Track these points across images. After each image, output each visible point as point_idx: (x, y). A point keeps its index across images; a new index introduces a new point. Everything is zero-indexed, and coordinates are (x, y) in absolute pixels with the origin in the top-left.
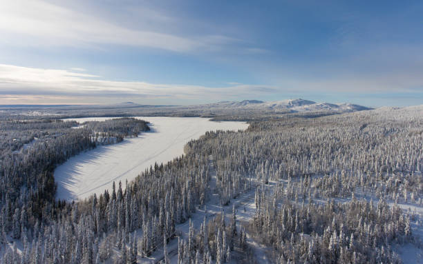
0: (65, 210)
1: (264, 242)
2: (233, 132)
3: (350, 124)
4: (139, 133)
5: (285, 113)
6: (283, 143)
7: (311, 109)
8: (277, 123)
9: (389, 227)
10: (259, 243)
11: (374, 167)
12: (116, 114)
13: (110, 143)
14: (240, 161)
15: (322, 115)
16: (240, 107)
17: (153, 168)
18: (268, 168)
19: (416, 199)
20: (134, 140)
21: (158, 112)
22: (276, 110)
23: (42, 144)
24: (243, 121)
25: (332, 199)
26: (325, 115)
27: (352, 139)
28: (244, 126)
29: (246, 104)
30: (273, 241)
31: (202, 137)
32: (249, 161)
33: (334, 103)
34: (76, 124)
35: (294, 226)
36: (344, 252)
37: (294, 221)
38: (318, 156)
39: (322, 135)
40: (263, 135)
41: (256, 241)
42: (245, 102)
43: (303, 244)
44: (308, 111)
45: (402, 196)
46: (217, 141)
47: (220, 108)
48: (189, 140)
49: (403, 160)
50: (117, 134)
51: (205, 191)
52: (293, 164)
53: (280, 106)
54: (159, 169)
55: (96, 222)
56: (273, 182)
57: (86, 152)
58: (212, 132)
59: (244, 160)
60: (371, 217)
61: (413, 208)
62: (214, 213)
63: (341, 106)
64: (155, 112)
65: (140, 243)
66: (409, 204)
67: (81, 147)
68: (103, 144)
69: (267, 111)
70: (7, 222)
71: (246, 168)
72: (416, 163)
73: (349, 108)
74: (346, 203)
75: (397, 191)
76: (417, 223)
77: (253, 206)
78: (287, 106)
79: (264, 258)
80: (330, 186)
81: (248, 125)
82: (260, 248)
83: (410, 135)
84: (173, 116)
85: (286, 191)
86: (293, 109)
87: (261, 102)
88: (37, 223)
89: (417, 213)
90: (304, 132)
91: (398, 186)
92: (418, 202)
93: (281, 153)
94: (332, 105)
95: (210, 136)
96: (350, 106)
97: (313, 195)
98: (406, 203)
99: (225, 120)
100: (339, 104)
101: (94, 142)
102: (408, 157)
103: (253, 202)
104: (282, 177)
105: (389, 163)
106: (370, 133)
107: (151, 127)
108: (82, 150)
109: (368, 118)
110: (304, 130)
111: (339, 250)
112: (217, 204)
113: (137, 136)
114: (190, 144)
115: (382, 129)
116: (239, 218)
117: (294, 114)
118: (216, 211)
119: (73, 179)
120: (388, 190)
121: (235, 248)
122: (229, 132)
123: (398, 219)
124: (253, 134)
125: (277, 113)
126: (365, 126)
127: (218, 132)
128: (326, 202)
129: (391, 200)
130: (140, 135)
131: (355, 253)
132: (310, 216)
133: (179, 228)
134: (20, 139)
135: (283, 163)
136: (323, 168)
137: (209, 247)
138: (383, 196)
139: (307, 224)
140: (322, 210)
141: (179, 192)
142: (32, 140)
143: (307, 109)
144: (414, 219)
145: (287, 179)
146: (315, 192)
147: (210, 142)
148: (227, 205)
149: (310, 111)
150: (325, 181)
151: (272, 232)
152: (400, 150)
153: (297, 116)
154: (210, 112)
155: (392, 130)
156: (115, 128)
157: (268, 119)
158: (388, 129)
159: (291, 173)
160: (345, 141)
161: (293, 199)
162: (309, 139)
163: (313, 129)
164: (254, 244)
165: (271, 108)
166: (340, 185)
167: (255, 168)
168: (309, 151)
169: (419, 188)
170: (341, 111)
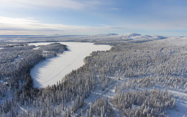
0: (39, 93)
1: (118, 108)
2: (104, 51)
3: (155, 49)
4: (63, 52)
5: (127, 40)
6: (126, 59)
8: (124, 46)
9: (167, 103)
11: (164, 72)
12: (51, 41)
13: (51, 57)
14: (108, 69)
15: (144, 41)
17: (72, 72)
18: (120, 73)
19: (179, 88)
21: (70, 39)
22: (123, 39)
23: (22, 59)
24: (108, 44)
25: (146, 89)
27: (156, 57)
30: (122, 107)
31: (90, 54)
32: (112, 70)
34: (34, 47)
38: (141, 67)
39: (144, 54)
40: (117, 54)
41: (115, 108)
42: (109, 35)
43: (133, 110)
44: (138, 39)
45: (174, 87)
46: (98, 57)
47: (98, 38)
49: (176, 69)
50: (53, 53)
53: (125, 37)
54: (74, 72)
55: (52, 98)
56: (122, 79)
57: (41, 62)
58: (95, 52)
59: (110, 69)
60: (160, 98)
61: (177, 93)
63: (153, 36)
64: (69, 40)
65: (71, 108)
66: (176, 91)
67: (39, 60)
68: (48, 58)
69: (119, 39)
70: (18, 98)
71: (111, 73)
72: (182, 71)
73: (156, 38)
75: (172, 85)
76: (178, 100)
77: (114, 91)
78: (128, 37)
79: (118, 115)
80: (145, 82)
81: (111, 47)
82: (117, 111)
83: (181, 55)
84: (77, 42)
85: (127, 84)
86: (131, 38)
87: (117, 34)
88: (29, 99)
89: (179, 95)
90: (136, 53)
91: (173, 82)
92: (180, 90)
93: (125, 65)
94: (149, 36)
95: (95, 54)
96: (156, 36)
98: (175, 90)
99: (100, 44)
100: (151, 36)
101: (44, 57)
102: (179, 67)
103: (114, 89)
104: (125, 77)
105: (171, 71)
106: (164, 53)
107: (67, 48)
108: (40, 61)
109: (164, 44)
110: (135, 51)
112: (99, 90)
113: (62, 53)
115: (170, 51)
116: (109, 97)
117: (131, 41)
118: (99, 93)
119: (38, 76)
120: (168, 84)
121: (107, 110)
123: (171, 99)
124: (114, 54)
126: (162, 49)
127: (98, 51)
128: (143, 90)
129: (169, 89)
130: (64, 52)
131: (153, 116)
133: (85, 101)
134: (13, 56)
135: (126, 71)
136: (143, 73)
137: (98, 111)
138: (166, 87)
139: (135, 101)
140: (141, 94)
141: (84, 86)
142: (17, 56)
143: (137, 38)
144: (177, 98)
145: (127, 78)
146: (139, 85)
147: (94, 57)
148: (103, 90)
149: (139, 39)
150: (143, 80)
151: (121, 105)
152: (176, 64)
153: (132, 42)
154: (94, 39)
155: (174, 52)
156: (52, 49)
157: (119, 43)
158: (172, 51)
159: (130, 75)
160: (153, 58)
161: (130, 88)
162: (137, 57)
163: (139, 50)
164: (114, 108)
165: (121, 37)
166: (149, 81)
167: (115, 72)
168: (137, 63)
169: (182, 83)
170: (152, 39)
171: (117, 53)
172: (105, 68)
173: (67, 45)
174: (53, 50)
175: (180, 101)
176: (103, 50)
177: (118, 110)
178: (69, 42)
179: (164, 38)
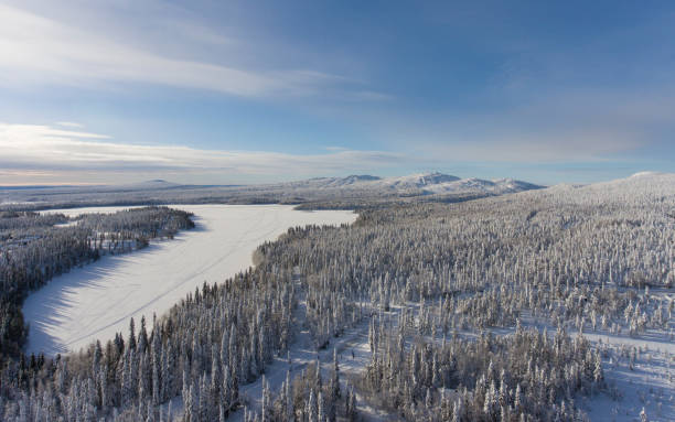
0: (43, 372)
1: (384, 406)
2: (332, 227)
3: (513, 212)
4: (176, 233)
5: (414, 195)
6: (412, 244)
7: (454, 188)
8: (401, 212)
9: (571, 371)
10: (377, 408)
11: (548, 278)
12: (134, 200)
13: (126, 251)
14: (344, 275)
15: (471, 198)
16: (342, 187)
17: (201, 292)
18: (390, 285)
19: (609, 325)
20: (166, 244)
21: (209, 195)
22: (401, 191)
24: (348, 209)
25: (488, 331)
26: (474, 198)
27: (516, 234)
28: (350, 217)
29: (353, 181)
30: (398, 403)
31: (281, 236)
32: (359, 275)
33: (488, 179)
34: (63, 219)
35: (431, 378)
36: (506, 415)
37: (430, 370)
38: (466, 262)
39: (471, 229)
40: (380, 231)
41: (371, 406)
42: (351, 179)
43: (444, 406)
44: (450, 192)
45: (589, 320)
46: (307, 242)
47: (311, 189)
48: (262, 242)
49: (589, 265)
50: (137, 236)
51: (289, 327)
52: (427, 278)
53: (406, 185)
54: (210, 293)
55: (99, 390)
56: (397, 307)
57: (82, 267)
58: (298, 229)
59: (351, 273)
60: (545, 357)
61: (605, 339)
62: (303, 362)
63: (499, 182)
64: (203, 196)
66: (600, 333)
68: (112, 253)
69: (387, 193)
71: (355, 287)
72: (607, 270)
73: (509, 186)
74: (509, 336)
75: (582, 314)
76: (611, 362)
77: (366, 347)
78: (418, 185)
80: (484, 310)
81: (357, 215)
82: (378, 417)
83: (598, 227)
84: (235, 202)
85: (417, 321)
86: (426, 188)
87: (377, 178)
89: (611, 346)
90: (445, 226)
91: (582, 306)
92: (612, 330)
93: (408, 260)
94: (485, 182)
95: (295, 234)
96: (511, 183)
97: (459, 325)
98: (595, 332)
99: (320, 208)
100: (494, 181)
101: (96, 251)
102: (596, 261)
103: (366, 341)
104: (410, 299)
105: (569, 270)
106: (541, 225)
107: (195, 222)
108: (75, 263)
109: (537, 202)
110: (443, 222)
111: (499, 412)
112: (307, 347)
113: (172, 238)
114: (263, 249)
115: (559, 219)
116: (344, 368)
117: (427, 197)
118: (306, 358)
120: (569, 313)
121: (338, 418)
122: (326, 227)
123: (584, 357)
124: (365, 231)
125: (403, 196)
126: (533, 214)
127: (308, 228)
128: (478, 336)
129: (574, 328)
130: (178, 235)
131: (522, 415)
132: (454, 359)
133: (245, 392)
135: (412, 276)
136: (474, 282)
137: (296, 419)
138: (562, 322)
139: (451, 372)
140: (473, 348)
141: (244, 331)
143: (448, 189)
144: (606, 355)
145: (418, 301)
146: (462, 320)
147: (295, 244)
148: (323, 348)
149: (453, 190)
150: (476, 302)
151: (396, 389)
152: (585, 251)
153: (432, 200)
154: (296, 194)
155: (573, 220)
156: (133, 225)
157: (387, 205)
158: (567, 218)
159: (425, 291)
160: (505, 239)
161: (429, 334)
162: (451, 237)
163: (457, 220)
164: (369, 409)
165: (392, 187)
166: (499, 308)
167: (369, 285)
168: (451, 255)
169: (614, 308)
170: (498, 192)
171: (378, 229)
172: (332, 271)
173: (196, 214)
174: (136, 226)
175: (620, 363)
176: (328, 224)
177: (382, 412)
178: (204, 203)
179: (536, 187)
